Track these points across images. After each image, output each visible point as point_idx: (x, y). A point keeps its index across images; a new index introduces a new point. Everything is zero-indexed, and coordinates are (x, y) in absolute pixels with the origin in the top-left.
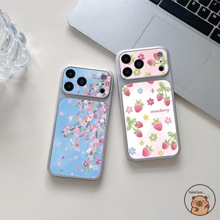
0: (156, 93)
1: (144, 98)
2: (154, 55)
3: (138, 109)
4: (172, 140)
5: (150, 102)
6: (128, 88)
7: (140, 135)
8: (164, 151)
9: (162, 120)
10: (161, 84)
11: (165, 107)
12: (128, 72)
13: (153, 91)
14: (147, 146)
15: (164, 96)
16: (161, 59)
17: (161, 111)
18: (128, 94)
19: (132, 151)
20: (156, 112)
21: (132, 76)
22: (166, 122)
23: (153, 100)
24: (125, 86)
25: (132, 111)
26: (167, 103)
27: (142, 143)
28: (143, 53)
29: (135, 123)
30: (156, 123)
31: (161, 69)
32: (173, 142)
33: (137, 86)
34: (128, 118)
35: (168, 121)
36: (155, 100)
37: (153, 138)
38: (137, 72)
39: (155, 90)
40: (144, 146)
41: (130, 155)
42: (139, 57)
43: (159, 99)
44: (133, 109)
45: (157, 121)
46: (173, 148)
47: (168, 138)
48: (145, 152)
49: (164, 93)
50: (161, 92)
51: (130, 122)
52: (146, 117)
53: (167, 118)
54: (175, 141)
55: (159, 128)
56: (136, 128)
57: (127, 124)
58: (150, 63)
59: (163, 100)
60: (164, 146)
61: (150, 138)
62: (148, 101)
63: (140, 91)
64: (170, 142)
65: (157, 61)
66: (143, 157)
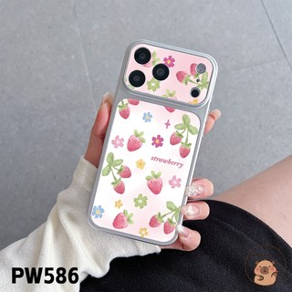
0: (172, 130)
1: (149, 131)
2: (193, 66)
3: (133, 146)
4: (170, 216)
5: (157, 141)
6: (129, 105)
7: (120, 190)
8: (150, 229)
9: (165, 179)
10: (185, 118)
11: (178, 158)
12: (137, 79)
13: (168, 124)
14: (125, 212)
15: (184, 140)
16: (200, 76)
17: (169, 162)
18: (125, 115)
19: (98, 212)
20: (160, 160)
21: (143, 89)
22: (171, 182)
23: (162, 140)
24: (125, 101)
25: (122, 145)
26: (184, 153)
27: (118, 204)
28: (174, 55)
29: (119, 167)
30: (155, 179)
31: (195, 93)
32: (170, 221)
33: (144, 107)
34: (111, 156)
35: (174, 182)
36: (166, 142)
37: (141, 202)
38: (153, 84)
39: (173, 124)
40: (121, 210)
41: (93, 217)
42: (165, 59)
43: (174, 141)
44: (125, 143)
45: (156, 177)
46: (167, 231)
47: (164, 210)
48: (118, 221)
49: (185, 135)
50: (180, 132)
51: (112, 163)
52: (141, 164)
53: (174, 177)
54: (174, 220)
55: (155, 188)
56: (118, 177)
57: (105, 164)
58: (180, 76)
59: (180, 145)
60: (153, 223)
61: (135, 200)
62: (154, 139)
63: (147, 118)
64: (165, 219)
65: (192, 78)
66: (112, 228)
